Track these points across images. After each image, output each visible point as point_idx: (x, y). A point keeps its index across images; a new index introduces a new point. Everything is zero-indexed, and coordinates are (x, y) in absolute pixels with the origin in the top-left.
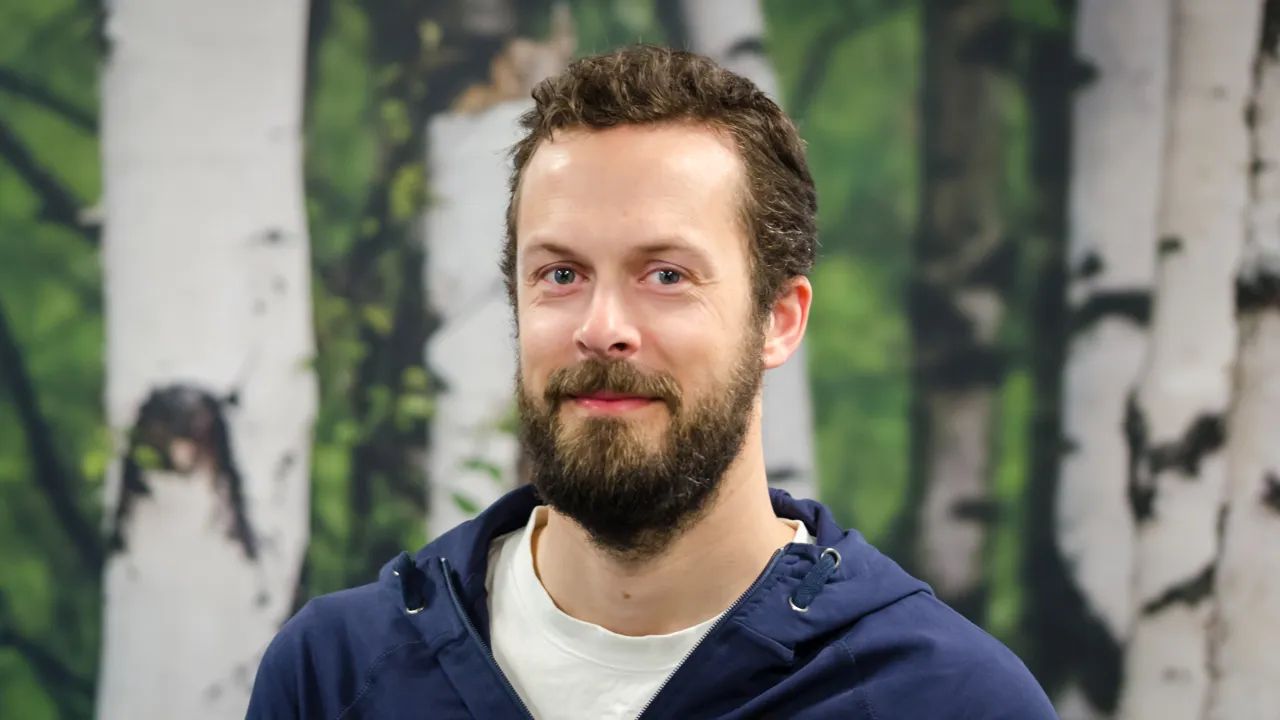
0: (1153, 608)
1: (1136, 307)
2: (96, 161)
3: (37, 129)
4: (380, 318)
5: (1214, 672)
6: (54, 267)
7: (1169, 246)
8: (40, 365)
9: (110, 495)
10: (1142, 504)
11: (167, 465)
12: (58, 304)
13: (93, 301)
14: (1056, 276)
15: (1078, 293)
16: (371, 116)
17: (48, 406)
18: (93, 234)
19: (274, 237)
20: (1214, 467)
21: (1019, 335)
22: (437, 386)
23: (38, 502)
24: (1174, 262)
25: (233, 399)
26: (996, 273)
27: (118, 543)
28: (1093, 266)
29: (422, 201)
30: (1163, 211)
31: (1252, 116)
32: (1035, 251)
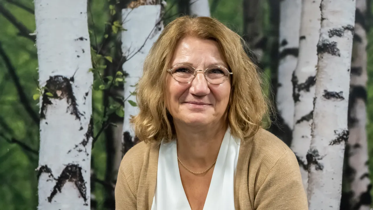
0: (299, 122)
1: (295, 52)
2: (34, 20)
3: (17, 12)
4: (110, 59)
5: (312, 136)
6: (23, 47)
7: (302, 38)
8: (20, 72)
9: (40, 104)
10: (296, 98)
11: (56, 96)
12: (25, 57)
13: (34, 56)
14: (276, 45)
15: (281, 49)
16: (106, 8)
17: (22, 82)
18: (34, 39)
19: (81, 39)
20: (312, 89)
21: (267, 59)
22: (125, 75)
23: (21, 106)
24: (303, 41)
25: (72, 79)
26: (262, 45)
27: (43, 116)
28: (285, 43)
29: (120, 29)
30: (301, 30)
31: (321, 7)
32: (271, 39)
